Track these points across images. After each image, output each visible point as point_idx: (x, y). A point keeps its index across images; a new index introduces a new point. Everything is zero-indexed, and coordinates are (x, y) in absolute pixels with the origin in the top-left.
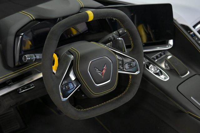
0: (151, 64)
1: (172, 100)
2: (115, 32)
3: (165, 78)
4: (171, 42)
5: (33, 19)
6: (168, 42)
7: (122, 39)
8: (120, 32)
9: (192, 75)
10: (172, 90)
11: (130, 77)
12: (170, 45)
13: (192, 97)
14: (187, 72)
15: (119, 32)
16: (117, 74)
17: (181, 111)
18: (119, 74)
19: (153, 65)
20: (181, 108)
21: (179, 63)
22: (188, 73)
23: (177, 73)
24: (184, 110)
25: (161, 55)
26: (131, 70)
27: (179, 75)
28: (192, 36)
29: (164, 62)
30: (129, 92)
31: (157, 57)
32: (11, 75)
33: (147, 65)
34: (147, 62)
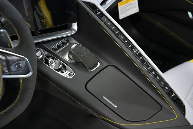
0: (51, 57)
3: (70, 75)
4: (75, 26)
6: (71, 26)
7: (5, 30)
8: (2, 21)
9: (104, 66)
10: (79, 90)
11: (21, 81)
12: (74, 30)
13: (104, 97)
14: (97, 64)
16: (1, 80)
17: (92, 116)
18: (4, 79)
19: (54, 58)
20: (92, 112)
21: (86, 52)
22: (99, 64)
23: (85, 67)
24: (95, 114)
25: (64, 44)
27: (87, 69)
29: (68, 53)
30: (21, 101)
31: (59, 47)
33: (45, 59)
34: (46, 55)
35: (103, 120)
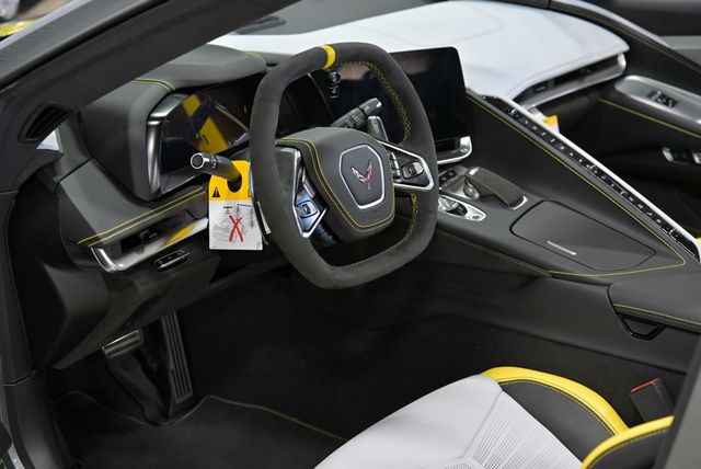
1: (507, 258)
2: (353, 111)
3: (476, 217)
5: (171, 89)
6: (459, 142)
9: (535, 202)
10: (499, 234)
11: (414, 200)
12: (467, 149)
13: (549, 242)
14: (522, 200)
15: (362, 110)
17: (532, 279)
22: (525, 200)
23: (502, 201)
26: (415, 180)
27: (507, 205)
28: (514, 117)
32: (150, 216)
35: (554, 276)
